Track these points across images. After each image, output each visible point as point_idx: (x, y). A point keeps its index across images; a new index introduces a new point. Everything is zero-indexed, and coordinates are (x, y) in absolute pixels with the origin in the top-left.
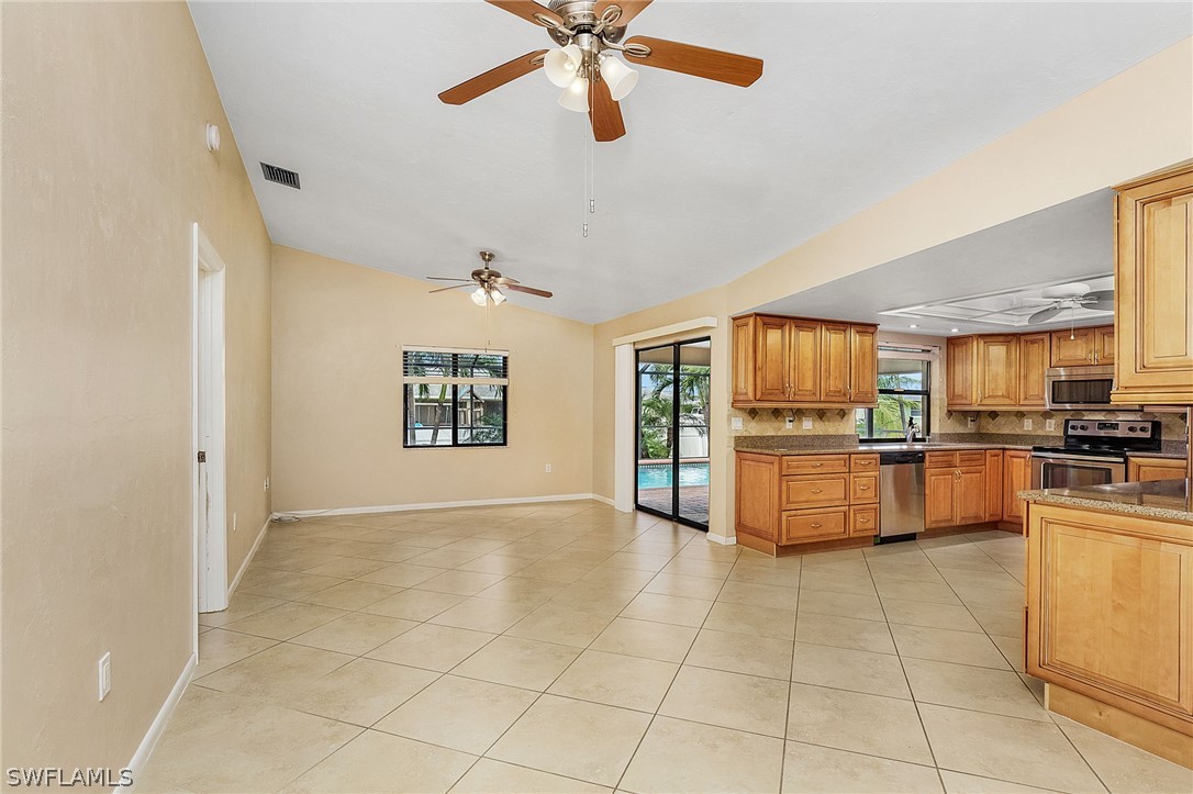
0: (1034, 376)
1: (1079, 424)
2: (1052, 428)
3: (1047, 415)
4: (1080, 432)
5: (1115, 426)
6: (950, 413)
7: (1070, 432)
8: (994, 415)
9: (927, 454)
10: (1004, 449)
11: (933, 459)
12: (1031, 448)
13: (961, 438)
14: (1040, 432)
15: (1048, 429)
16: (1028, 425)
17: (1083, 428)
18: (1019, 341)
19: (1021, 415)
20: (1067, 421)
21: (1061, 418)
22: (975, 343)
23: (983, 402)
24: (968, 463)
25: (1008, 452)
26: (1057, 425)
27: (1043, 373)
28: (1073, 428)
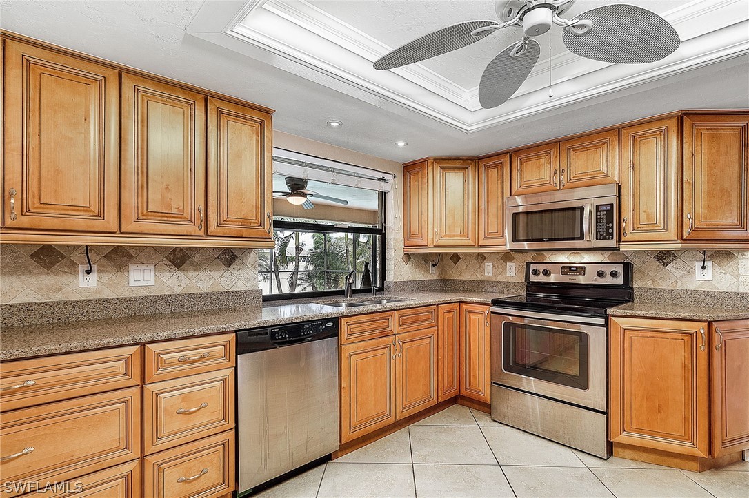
0: (493, 209)
1: (541, 268)
2: (512, 273)
3: (507, 257)
4: (542, 278)
5: (580, 270)
6: (408, 256)
7: (533, 278)
8: (456, 257)
9: (344, 322)
10: (461, 302)
11: (353, 328)
12: (489, 301)
13: (422, 287)
14: (500, 278)
15: (508, 274)
16: (489, 270)
17: (546, 273)
18: (477, 167)
19: (481, 257)
20: (528, 264)
21: (521, 260)
22: (430, 169)
23: (441, 242)
24: (412, 327)
25: (465, 306)
26: (518, 269)
27: (503, 204)
28: (536, 273)
